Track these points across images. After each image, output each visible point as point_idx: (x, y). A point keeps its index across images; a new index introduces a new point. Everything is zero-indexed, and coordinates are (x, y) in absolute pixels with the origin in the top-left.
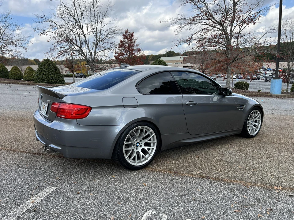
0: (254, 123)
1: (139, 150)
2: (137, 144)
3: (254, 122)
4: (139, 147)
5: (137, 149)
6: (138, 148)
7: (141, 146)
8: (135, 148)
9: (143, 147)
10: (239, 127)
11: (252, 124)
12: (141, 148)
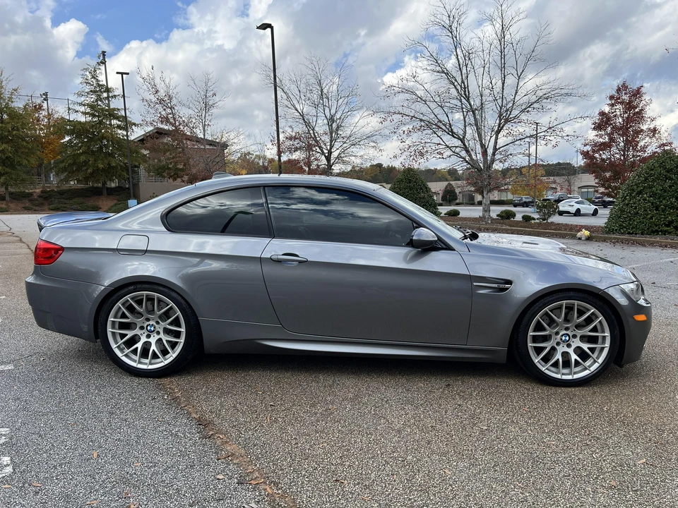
0: (577, 343)
1: (153, 340)
2: (149, 328)
3: (578, 338)
4: (155, 335)
5: (148, 336)
6: (152, 336)
7: (158, 333)
8: (146, 334)
9: (162, 336)
10: (494, 342)
11: (569, 346)
12: (157, 337)
